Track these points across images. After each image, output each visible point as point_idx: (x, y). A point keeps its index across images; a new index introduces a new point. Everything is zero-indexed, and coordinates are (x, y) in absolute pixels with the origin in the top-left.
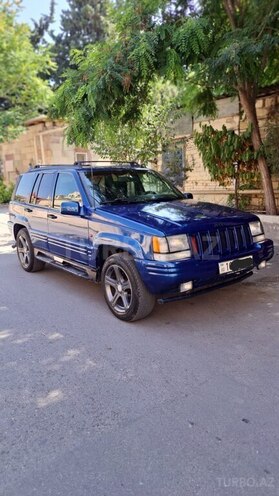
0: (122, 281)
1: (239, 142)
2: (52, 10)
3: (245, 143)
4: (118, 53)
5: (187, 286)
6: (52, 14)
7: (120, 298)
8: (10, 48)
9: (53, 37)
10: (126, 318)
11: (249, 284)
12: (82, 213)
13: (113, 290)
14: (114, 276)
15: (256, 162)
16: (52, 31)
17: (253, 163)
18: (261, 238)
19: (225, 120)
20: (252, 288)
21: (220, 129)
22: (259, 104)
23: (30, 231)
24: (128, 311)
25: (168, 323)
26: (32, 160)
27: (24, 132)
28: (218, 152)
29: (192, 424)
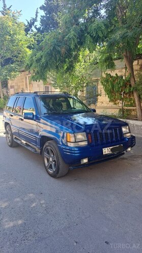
0: (52, 155)
1: (124, 83)
2: (37, 16)
3: (127, 83)
4: (60, 36)
5: (85, 161)
6: (36, 18)
7: (51, 165)
8: (14, 34)
9: (36, 28)
10: (54, 176)
11: (124, 159)
12: (35, 118)
13: (48, 160)
14: (48, 153)
15: (133, 93)
16: (36, 26)
17: (131, 93)
18: (129, 134)
19: (118, 71)
20: (125, 161)
21: (115, 75)
22: (135, 63)
23: (11, 126)
24: (54, 172)
25: (76, 180)
26: (23, 89)
27: (19, 75)
28: (113, 87)
29: (76, 243)
